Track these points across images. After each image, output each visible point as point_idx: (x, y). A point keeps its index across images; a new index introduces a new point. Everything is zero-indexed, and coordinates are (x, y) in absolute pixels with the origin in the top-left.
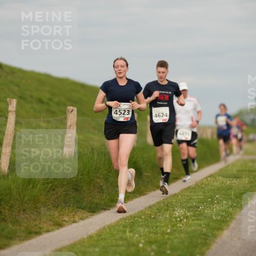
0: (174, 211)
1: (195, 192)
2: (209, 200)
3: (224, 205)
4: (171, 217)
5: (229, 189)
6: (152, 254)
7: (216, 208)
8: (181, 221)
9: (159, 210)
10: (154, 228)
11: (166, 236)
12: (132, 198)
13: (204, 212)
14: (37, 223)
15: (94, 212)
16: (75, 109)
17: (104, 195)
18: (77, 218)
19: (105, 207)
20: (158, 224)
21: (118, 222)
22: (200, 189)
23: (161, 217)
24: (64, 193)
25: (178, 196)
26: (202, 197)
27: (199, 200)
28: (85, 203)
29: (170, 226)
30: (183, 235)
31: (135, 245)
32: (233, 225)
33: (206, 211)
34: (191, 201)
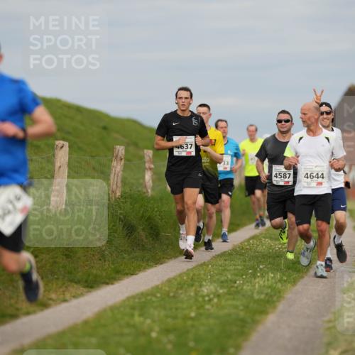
0: (201, 286)
1: (231, 261)
2: (250, 271)
3: (270, 279)
4: (196, 294)
5: (278, 257)
6: (169, 347)
7: (259, 282)
8: (210, 300)
9: (181, 286)
10: (174, 310)
11: (189, 323)
12: (145, 268)
13: (242, 289)
14: (13, 301)
15: (92, 287)
16: (66, 144)
17: (107, 263)
18: (68, 296)
19: (107, 281)
20: (179, 305)
21: (124, 301)
22: (238, 256)
23: (182, 296)
24: (51, 261)
25: (208, 265)
26: (240, 268)
27: (236, 272)
28: (80, 274)
29: (194, 308)
30: (212, 321)
31: (146, 334)
32: (281, 306)
33: (245, 287)
34: (226, 272)
